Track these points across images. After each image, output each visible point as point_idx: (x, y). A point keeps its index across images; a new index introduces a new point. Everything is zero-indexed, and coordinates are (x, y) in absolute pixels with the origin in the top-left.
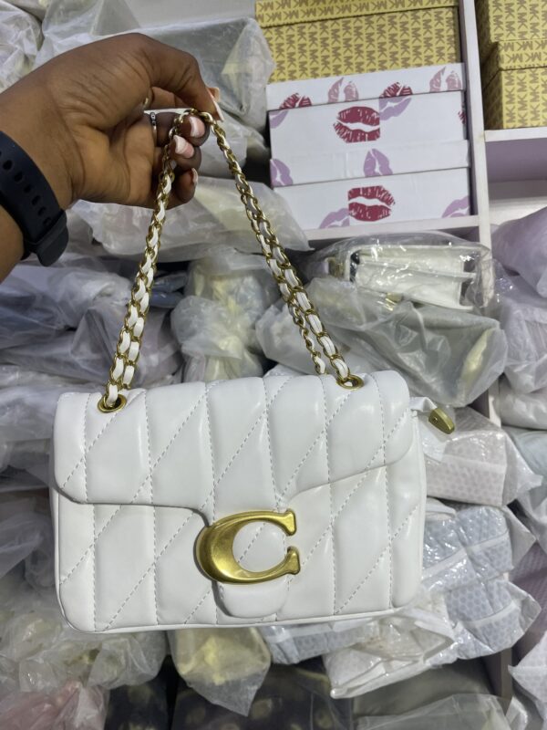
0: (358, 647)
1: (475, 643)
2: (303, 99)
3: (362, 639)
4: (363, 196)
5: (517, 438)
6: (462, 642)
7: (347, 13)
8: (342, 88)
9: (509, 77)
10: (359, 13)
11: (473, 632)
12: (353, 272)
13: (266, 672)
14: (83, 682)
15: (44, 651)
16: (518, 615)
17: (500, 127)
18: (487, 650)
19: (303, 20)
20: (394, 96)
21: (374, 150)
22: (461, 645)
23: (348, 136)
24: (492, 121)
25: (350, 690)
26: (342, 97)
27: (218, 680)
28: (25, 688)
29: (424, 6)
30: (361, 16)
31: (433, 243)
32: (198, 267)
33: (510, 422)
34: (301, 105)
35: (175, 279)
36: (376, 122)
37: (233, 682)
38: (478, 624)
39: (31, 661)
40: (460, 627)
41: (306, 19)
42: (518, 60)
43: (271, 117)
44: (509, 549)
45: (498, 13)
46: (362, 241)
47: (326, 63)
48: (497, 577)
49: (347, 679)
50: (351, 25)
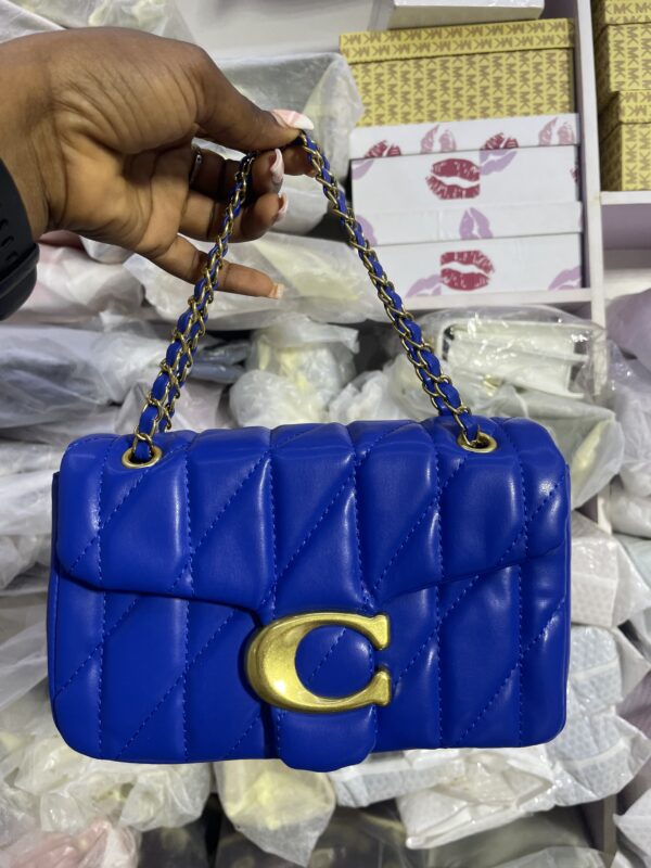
0: (439, 789)
1: (576, 787)
2: (392, 148)
3: (445, 780)
4: (458, 261)
5: (630, 548)
6: (561, 785)
7: (445, 52)
8: (437, 137)
9: (630, 132)
10: (459, 51)
11: (574, 774)
12: (446, 348)
13: (329, 816)
14: (112, 822)
15: (71, 784)
16: (626, 755)
17: (618, 188)
18: (590, 796)
19: (394, 57)
20: (497, 148)
21: (473, 210)
22: (560, 790)
23: (442, 191)
24: (610, 181)
25: (429, 839)
26: (437, 146)
27: (273, 823)
28: (47, 827)
29: (534, 47)
30: (461, 55)
31: (541, 320)
32: (264, 337)
33: (622, 529)
34: (390, 155)
35: (237, 350)
36: (475, 177)
37: (290, 827)
38: (580, 765)
39: (55, 795)
40: (559, 768)
41: (398, 55)
42: (641, 113)
43: (354, 167)
44: (618, 678)
45: (620, 58)
46: (457, 313)
47: (419, 108)
48: (603, 711)
49: (425, 826)
50: (449, 65)
